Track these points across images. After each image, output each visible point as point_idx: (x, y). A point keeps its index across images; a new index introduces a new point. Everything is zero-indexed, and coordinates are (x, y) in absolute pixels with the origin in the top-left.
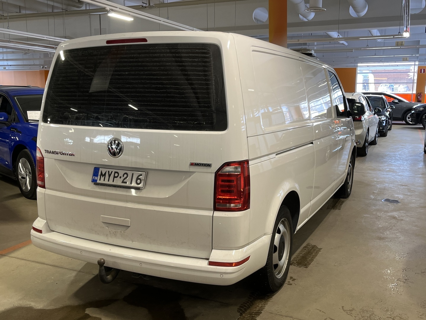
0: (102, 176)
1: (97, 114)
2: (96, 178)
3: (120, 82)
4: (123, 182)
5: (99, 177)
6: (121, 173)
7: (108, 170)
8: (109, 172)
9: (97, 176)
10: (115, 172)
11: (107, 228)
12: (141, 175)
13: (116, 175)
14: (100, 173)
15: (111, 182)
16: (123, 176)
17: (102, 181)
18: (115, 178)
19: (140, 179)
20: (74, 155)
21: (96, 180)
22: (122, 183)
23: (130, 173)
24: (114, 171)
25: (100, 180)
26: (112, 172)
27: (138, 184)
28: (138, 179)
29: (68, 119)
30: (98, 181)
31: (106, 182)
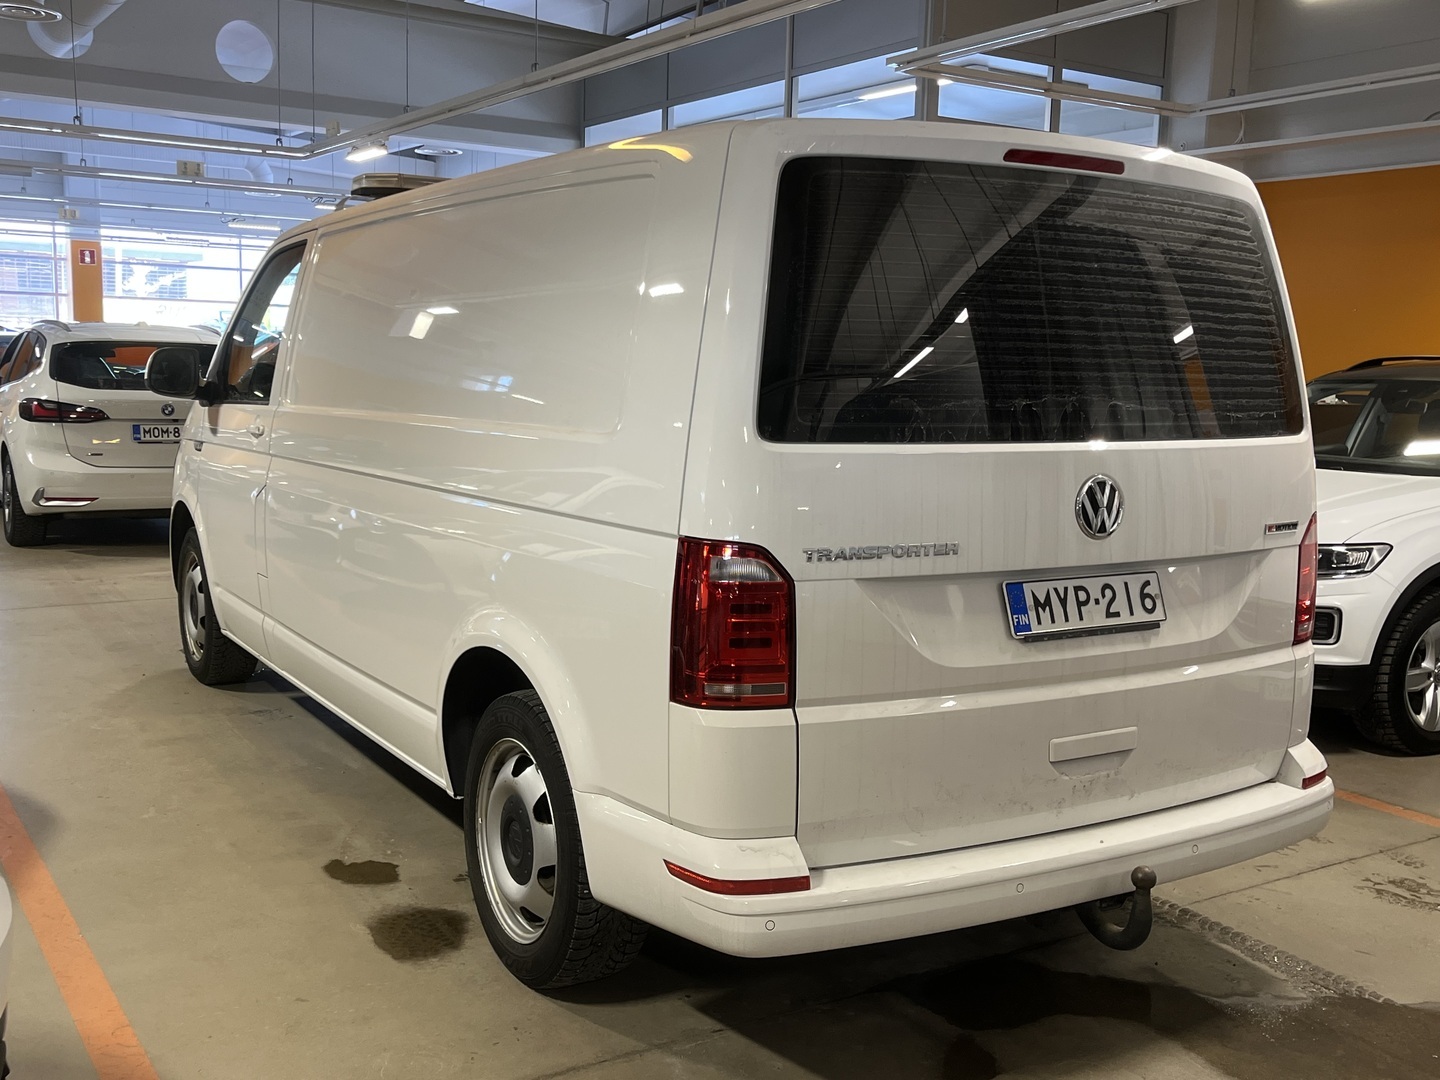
0: (1040, 609)
1: (1026, 398)
2: (1024, 619)
3: (1082, 293)
4: (1109, 615)
5: (1032, 614)
6: (1094, 586)
7: (1051, 585)
8: (1056, 590)
9: (1024, 611)
10: (1077, 589)
11: (1067, 778)
12: (1147, 583)
13: (1082, 596)
14: (1030, 601)
15: (1074, 624)
16: (1104, 596)
17: (1047, 628)
18: (1083, 608)
19: (1149, 596)
20: (955, 553)
21: (1028, 627)
22: (1107, 617)
23: (1117, 583)
24: (1071, 584)
25: (1039, 623)
26: (1066, 589)
27: (1151, 611)
28: (1143, 596)
29: (913, 422)
30: (1036, 630)
31: (1061, 626)
